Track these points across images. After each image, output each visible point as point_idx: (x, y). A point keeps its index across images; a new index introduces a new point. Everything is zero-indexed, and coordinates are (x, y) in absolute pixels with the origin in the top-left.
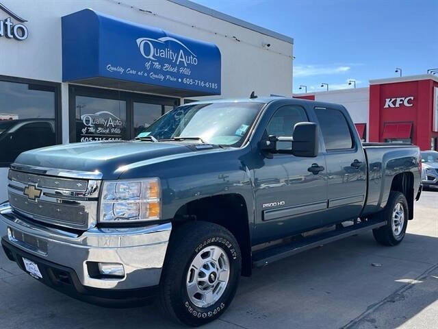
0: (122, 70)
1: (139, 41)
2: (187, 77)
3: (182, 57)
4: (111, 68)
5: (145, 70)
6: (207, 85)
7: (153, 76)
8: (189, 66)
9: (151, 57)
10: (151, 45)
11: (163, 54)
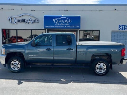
0: (49, 26)
1: (53, 20)
2: (68, 26)
3: (66, 21)
4: (46, 26)
5: (55, 26)
6: (75, 27)
7: (57, 27)
8: (68, 23)
9: (57, 23)
10: (57, 20)
11: (60, 21)
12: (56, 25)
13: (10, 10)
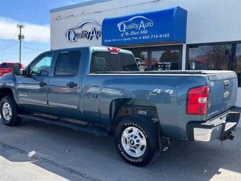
0: (110, 41)
1: (118, 25)
2: (145, 35)
3: (142, 25)
4: (106, 41)
5: (120, 37)
6: (161, 36)
7: (125, 39)
8: (147, 28)
9: (124, 31)
10: (124, 24)
11: (131, 27)
12: (122, 35)
13: (68, 17)
